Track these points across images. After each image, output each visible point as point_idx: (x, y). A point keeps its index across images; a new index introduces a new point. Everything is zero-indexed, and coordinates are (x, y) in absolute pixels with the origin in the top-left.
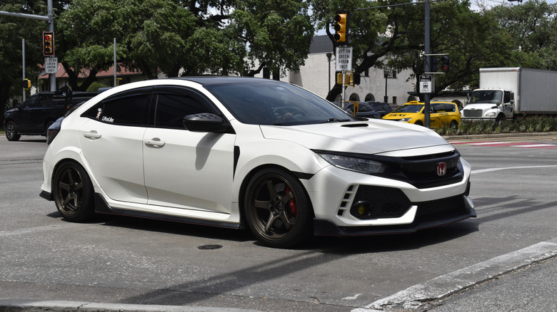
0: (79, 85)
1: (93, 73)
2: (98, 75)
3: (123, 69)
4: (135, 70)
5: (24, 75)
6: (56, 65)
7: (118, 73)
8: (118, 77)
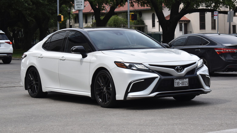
0: (102, 18)
1: (112, 9)
2: (116, 10)
3: (136, 5)
4: (146, 5)
5: (58, 11)
6: (83, 3)
7: (131, 9)
8: (131, 12)
